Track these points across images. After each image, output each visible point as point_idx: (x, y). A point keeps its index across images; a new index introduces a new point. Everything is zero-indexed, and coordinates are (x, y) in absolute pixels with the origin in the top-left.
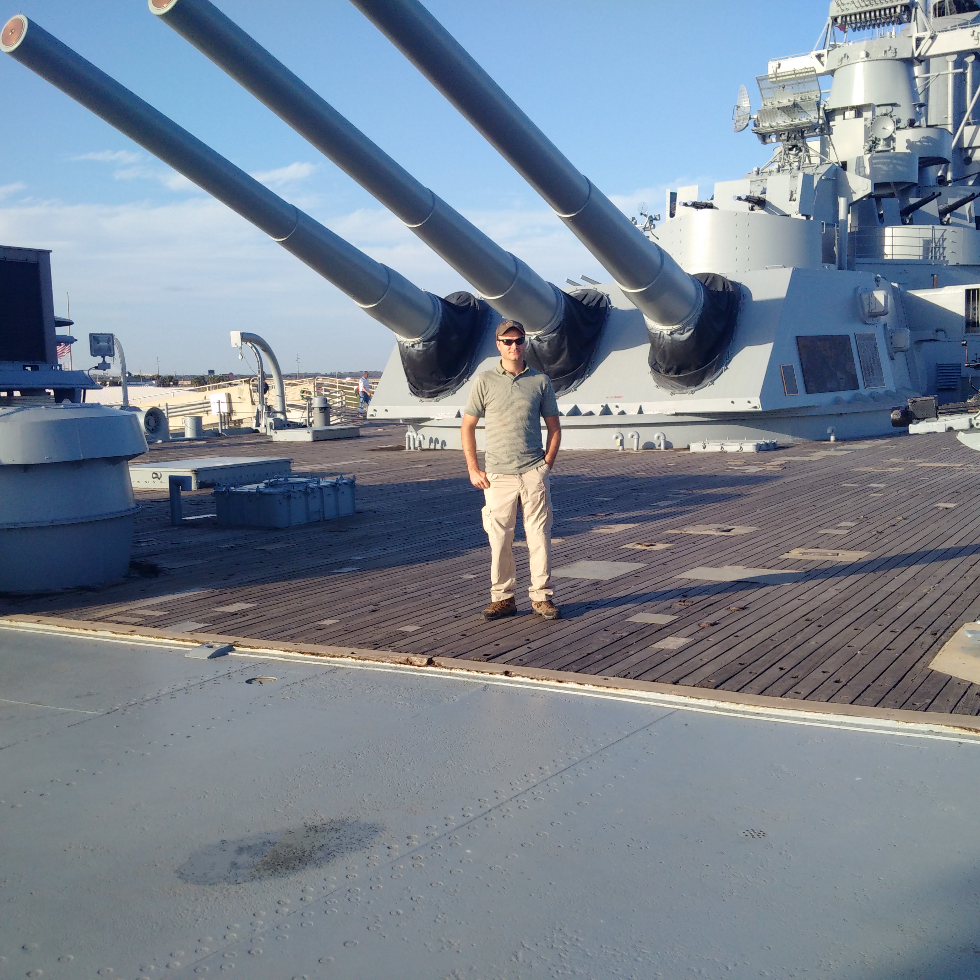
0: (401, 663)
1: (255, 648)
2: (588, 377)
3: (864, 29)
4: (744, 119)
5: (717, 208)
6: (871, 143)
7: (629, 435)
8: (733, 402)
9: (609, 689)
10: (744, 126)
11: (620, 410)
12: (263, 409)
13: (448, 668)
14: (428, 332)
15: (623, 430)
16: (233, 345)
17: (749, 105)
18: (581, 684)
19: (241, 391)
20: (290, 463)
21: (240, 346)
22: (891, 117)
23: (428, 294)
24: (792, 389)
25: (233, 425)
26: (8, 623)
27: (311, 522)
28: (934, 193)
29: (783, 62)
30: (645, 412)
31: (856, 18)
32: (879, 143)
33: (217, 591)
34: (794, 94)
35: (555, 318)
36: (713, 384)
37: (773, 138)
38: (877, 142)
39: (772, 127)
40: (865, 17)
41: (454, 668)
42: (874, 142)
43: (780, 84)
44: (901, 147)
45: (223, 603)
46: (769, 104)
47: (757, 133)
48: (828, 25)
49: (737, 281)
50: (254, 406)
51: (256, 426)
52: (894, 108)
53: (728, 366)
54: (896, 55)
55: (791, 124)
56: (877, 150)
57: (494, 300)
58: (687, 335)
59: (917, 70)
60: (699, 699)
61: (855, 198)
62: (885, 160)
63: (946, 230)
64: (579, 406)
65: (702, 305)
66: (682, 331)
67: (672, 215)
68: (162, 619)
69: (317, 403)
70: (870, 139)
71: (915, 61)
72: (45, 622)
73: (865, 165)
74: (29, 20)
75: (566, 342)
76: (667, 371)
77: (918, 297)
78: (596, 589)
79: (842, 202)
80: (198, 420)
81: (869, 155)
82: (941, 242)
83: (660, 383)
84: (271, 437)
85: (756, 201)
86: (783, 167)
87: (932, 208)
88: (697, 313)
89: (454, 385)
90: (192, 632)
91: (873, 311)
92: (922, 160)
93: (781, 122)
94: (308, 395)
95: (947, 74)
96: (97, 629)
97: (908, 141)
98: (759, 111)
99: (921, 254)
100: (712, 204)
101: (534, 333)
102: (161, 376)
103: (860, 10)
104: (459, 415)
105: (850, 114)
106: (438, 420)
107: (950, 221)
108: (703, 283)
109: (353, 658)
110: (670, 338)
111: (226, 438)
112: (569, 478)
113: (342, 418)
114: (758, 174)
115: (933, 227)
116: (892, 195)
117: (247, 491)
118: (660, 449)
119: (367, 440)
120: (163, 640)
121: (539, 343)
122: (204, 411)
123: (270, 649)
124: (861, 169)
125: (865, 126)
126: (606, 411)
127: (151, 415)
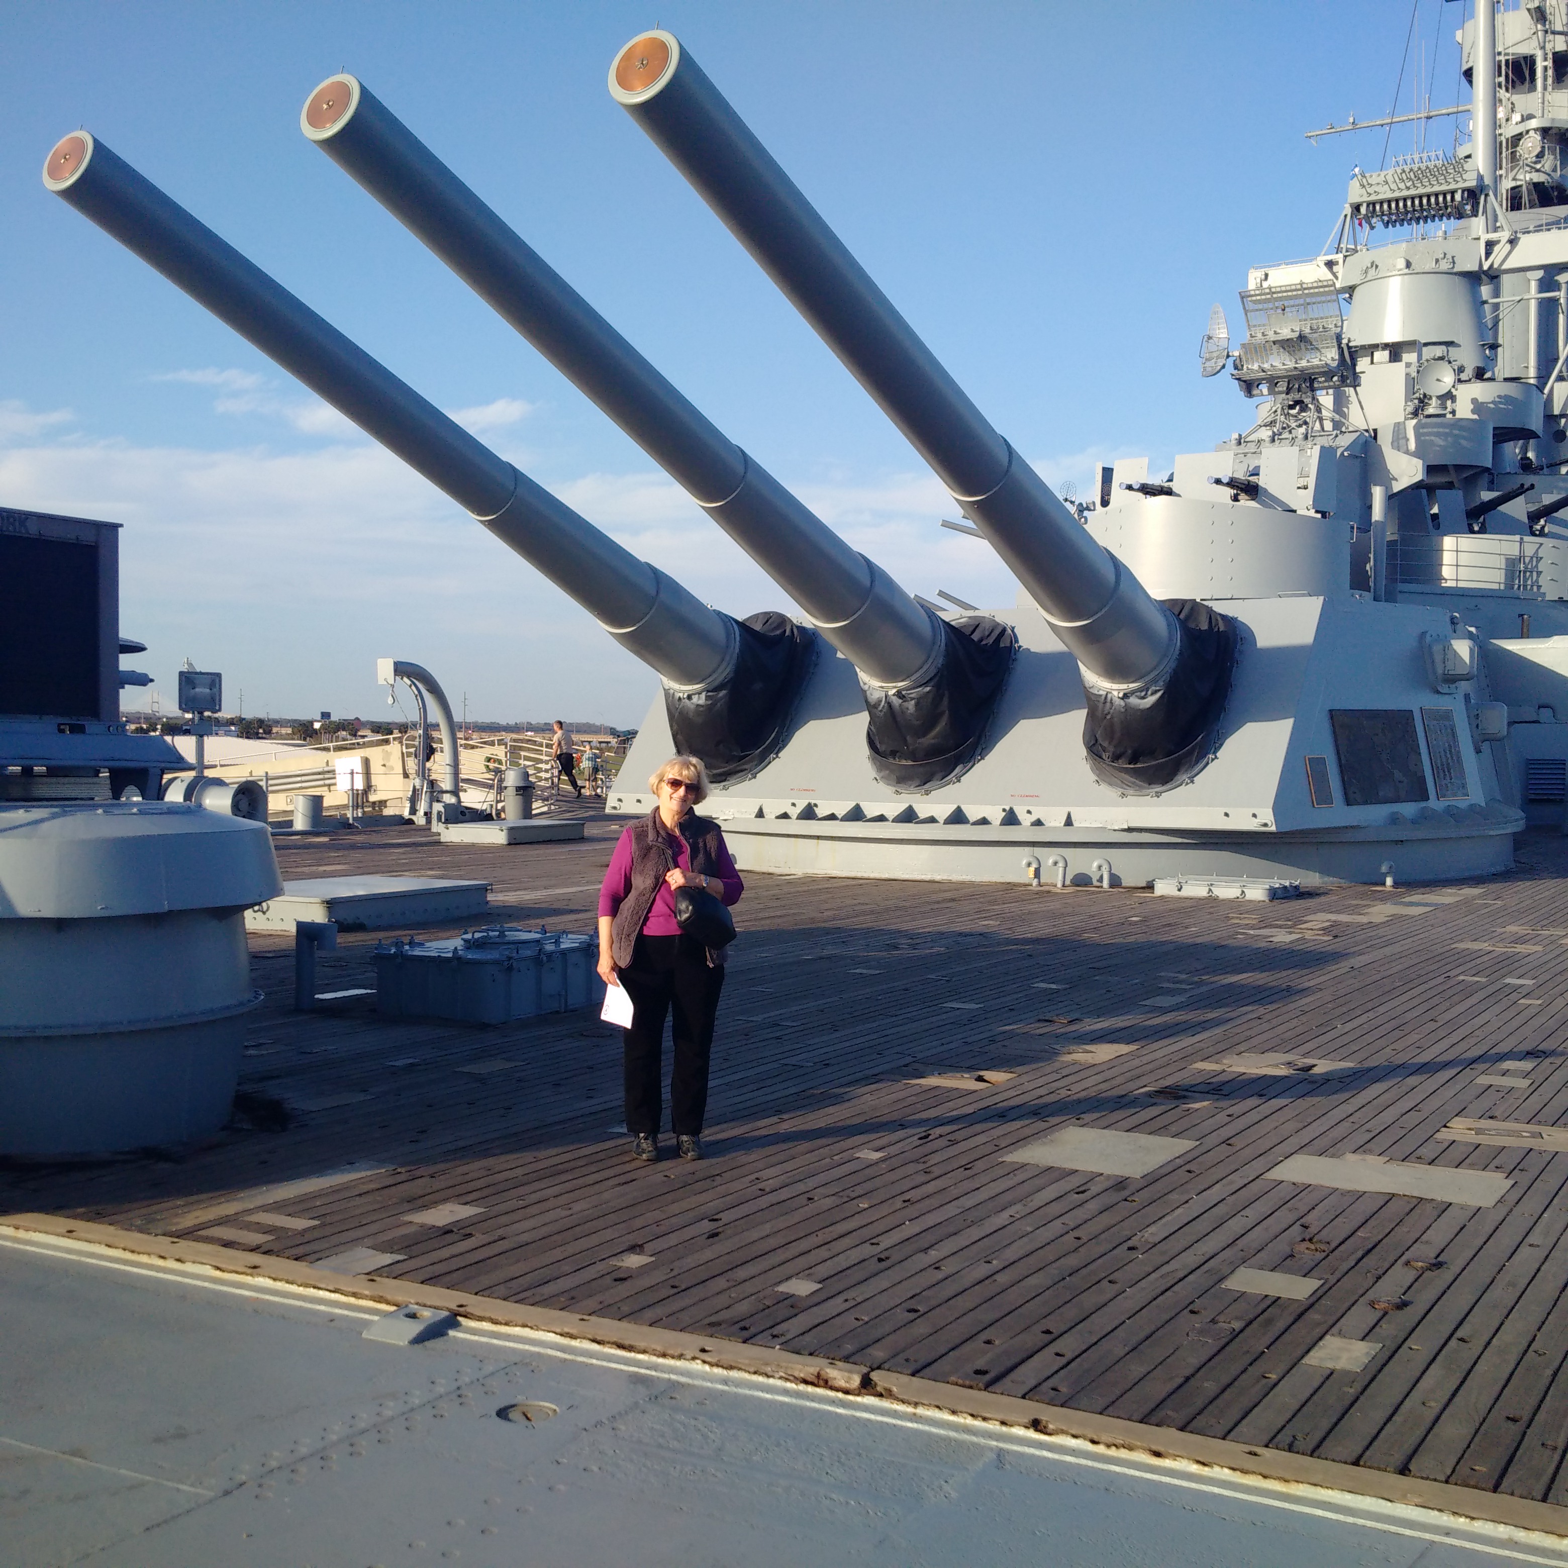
0: (806, 1382)
1: (501, 1324)
2: (979, 760)
3: (1402, 225)
4: (1218, 358)
5: (1179, 495)
6: (1416, 401)
7: (1051, 861)
8: (1227, 815)
9: (1268, 1481)
10: (1219, 368)
11: (1033, 818)
12: (423, 786)
13: (909, 1404)
14: (714, 676)
15: (1038, 851)
16: (381, 682)
17: (1226, 336)
18: (1204, 1464)
19: (387, 755)
20: (487, 890)
21: (392, 682)
22: (1450, 362)
23: (719, 613)
24: (1323, 797)
25: (370, 809)
26: (9, 1231)
27: (543, 1013)
28: (1522, 485)
29: (1272, 273)
30: (1076, 824)
31: (1390, 206)
32: (1430, 402)
33: (403, 1170)
34: (1300, 321)
35: (930, 661)
36: (1192, 782)
37: (1264, 388)
38: (1426, 401)
39: (1264, 371)
40: (1405, 206)
41: (923, 1404)
42: (1421, 401)
43: (1277, 304)
44: (1464, 410)
45: (420, 1202)
46: (1259, 335)
47: (1239, 379)
48: (1346, 216)
49: (1231, 615)
50: (407, 780)
51: (410, 814)
52: (1450, 348)
53: (1218, 754)
54: (1453, 267)
55: (1295, 368)
56: (1426, 413)
57: (834, 629)
58: (1151, 700)
59: (1485, 291)
60: (1473, 1518)
61: (1397, 487)
62: (1441, 430)
63: (1541, 544)
64: (963, 808)
65: (1177, 652)
66: (1143, 694)
67: (1105, 503)
68: (308, 1237)
69: (512, 779)
70: (1415, 396)
71: (1483, 276)
72: (83, 1235)
73: (1408, 436)
74: (96, 141)
75: (946, 701)
76: (1116, 758)
77: (1508, 651)
78: (1126, 1200)
79: (1378, 494)
80: (317, 801)
81: (1414, 421)
82: (1534, 563)
83: (1102, 776)
84: (439, 834)
85: (1243, 486)
86: (1280, 434)
87: (1517, 508)
88: (1168, 666)
89: (755, 763)
90: (372, 1275)
91: (1450, 673)
92: (1497, 432)
93: (1277, 364)
94: (496, 765)
95: (1528, 299)
96: (183, 1257)
97: (1474, 401)
98: (1244, 346)
99: (1503, 581)
100: (1171, 489)
101: (894, 684)
102: (244, 719)
103: (1397, 194)
104: (760, 814)
105: (1381, 356)
106: (725, 820)
107: (1546, 530)
108: (1177, 613)
109: (704, 1362)
110: (1122, 703)
111: (360, 833)
112: (969, 939)
113: (552, 804)
114: (1239, 443)
115: (1522, 539)
116: (1450, 486)
117: (437, 955)
118: (1102, 887)
119: (598, 846)
120: (315, 1291)
121: (901, 701)
122: (325, 785)
123: (531, 1328)
124: (1402, 442)
125: (1407, 374)
126: (1011, 819)
127: (243, 793)
